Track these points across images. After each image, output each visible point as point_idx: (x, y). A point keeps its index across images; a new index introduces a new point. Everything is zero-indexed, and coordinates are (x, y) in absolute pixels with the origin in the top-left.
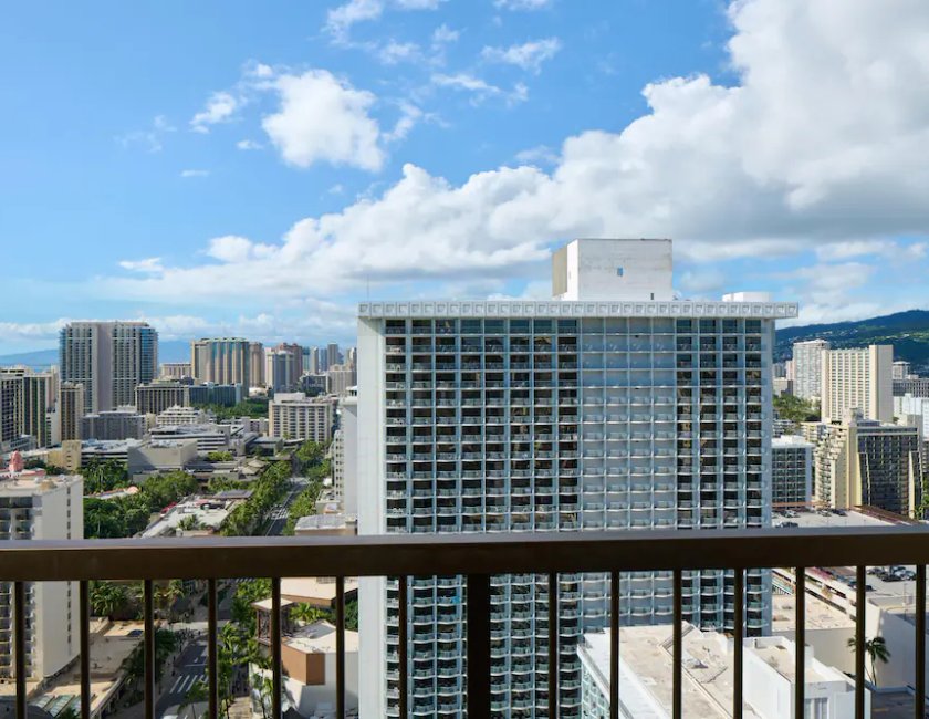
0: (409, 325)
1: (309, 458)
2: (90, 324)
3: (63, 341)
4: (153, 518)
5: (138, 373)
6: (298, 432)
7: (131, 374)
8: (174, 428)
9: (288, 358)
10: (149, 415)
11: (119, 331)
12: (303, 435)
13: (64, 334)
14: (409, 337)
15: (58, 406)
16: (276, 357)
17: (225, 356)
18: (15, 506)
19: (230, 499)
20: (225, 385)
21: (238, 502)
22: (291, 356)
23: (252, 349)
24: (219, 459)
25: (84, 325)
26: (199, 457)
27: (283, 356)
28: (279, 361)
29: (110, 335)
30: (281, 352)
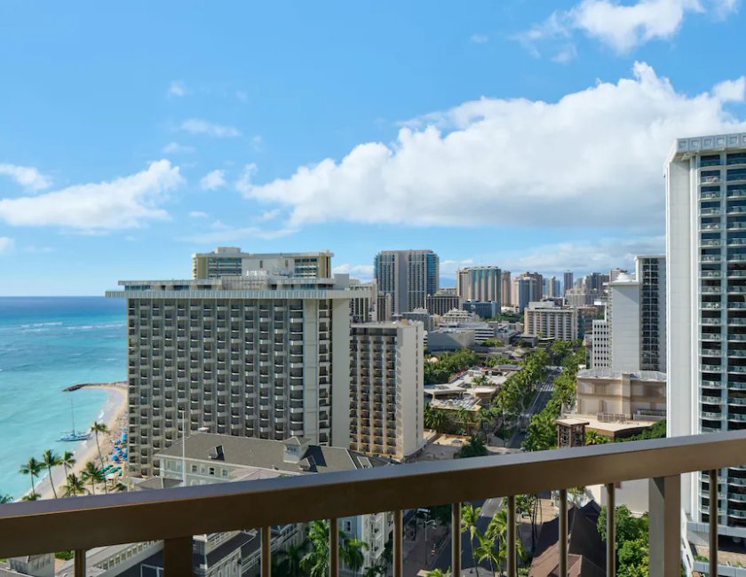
0: (724, 158)
1: (561, 351)
2: (393, 252)
3: (376, 264)
4: (453, 377)
5: (425, 287)
6: (549, 333)
7: (421, 288)
8: (455, 324)
9: (531, 284)
10: (436, 316)
11: (412, 257)
12: (553, 335)
13: (377, 259)
14: (723, 169)
15: (375, 307)
16: (522, 282)
17: (483, 281)
18: (386, 335)
19: (506, 371)
20: (483, 301)
21: (512, 373)
22: (534, 282)
23: (502, 276)
24: (493, 345)
25: (390, 252)
26: (476, 344)
27: (528, 281)
28: (524, 286)
29: (407, 259)
30: (525, 279)
